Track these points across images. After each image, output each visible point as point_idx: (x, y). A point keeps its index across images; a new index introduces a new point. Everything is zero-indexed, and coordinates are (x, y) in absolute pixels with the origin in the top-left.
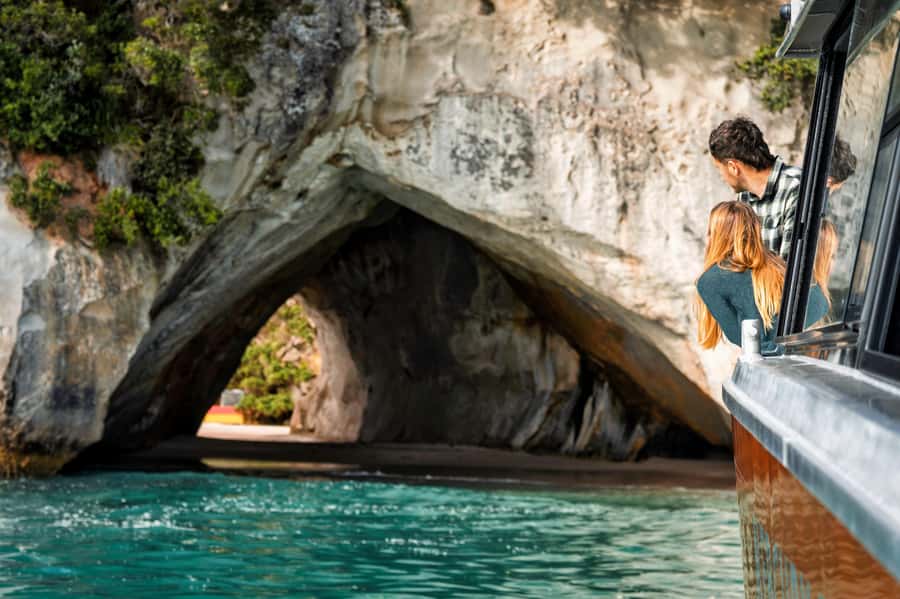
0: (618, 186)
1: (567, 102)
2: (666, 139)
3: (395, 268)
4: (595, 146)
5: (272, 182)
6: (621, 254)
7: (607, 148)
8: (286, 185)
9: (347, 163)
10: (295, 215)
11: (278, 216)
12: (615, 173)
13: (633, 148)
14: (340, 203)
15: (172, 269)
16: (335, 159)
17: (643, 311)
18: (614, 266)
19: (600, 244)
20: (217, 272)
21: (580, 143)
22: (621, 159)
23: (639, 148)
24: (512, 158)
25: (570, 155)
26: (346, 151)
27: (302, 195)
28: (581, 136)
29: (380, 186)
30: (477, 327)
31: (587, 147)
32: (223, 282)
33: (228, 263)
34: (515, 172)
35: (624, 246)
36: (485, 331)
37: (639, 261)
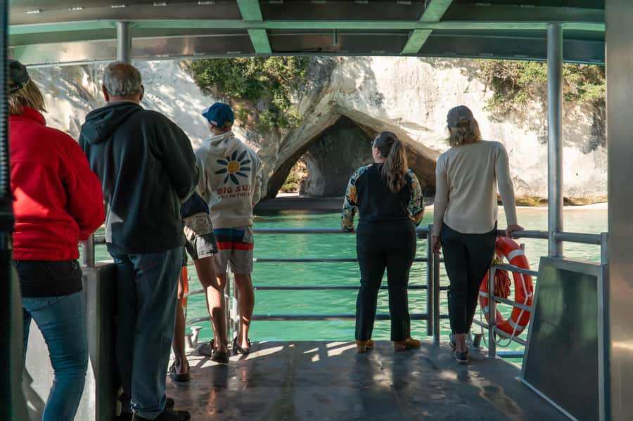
0: (426, 107)
1: (408, 79)
2: (441, 90)
3: (333, 142)
4: (418, 94)
5: (311, 110)
6: (427, 129)
7: (422, 94)
8: (315, 112)
9: (334, 104)
10: (317, 122)
11: (311, 122)
12: (425, 103)
13: (431, 94)
14: (330, 118)
15: (282, 140)
16: (331, 103)
17: (432, 148)
18: (424, 134)
19: (419, 127)
20: (292, 141)
21: (413, 93)
22: (427, 98)
23: (433, 94)
24: (390, 99)
25: (409, 97)
26: (334, 100)
27: (319, 115)
28: (413, 91)
29: (344, 112)
30: (361, 159)
31: (416, 94)
32: (293, 145)
33: (296, 138)
34: (391, 104)
35: (428, 127)
36: (364, 160)
37: (432, 131)
